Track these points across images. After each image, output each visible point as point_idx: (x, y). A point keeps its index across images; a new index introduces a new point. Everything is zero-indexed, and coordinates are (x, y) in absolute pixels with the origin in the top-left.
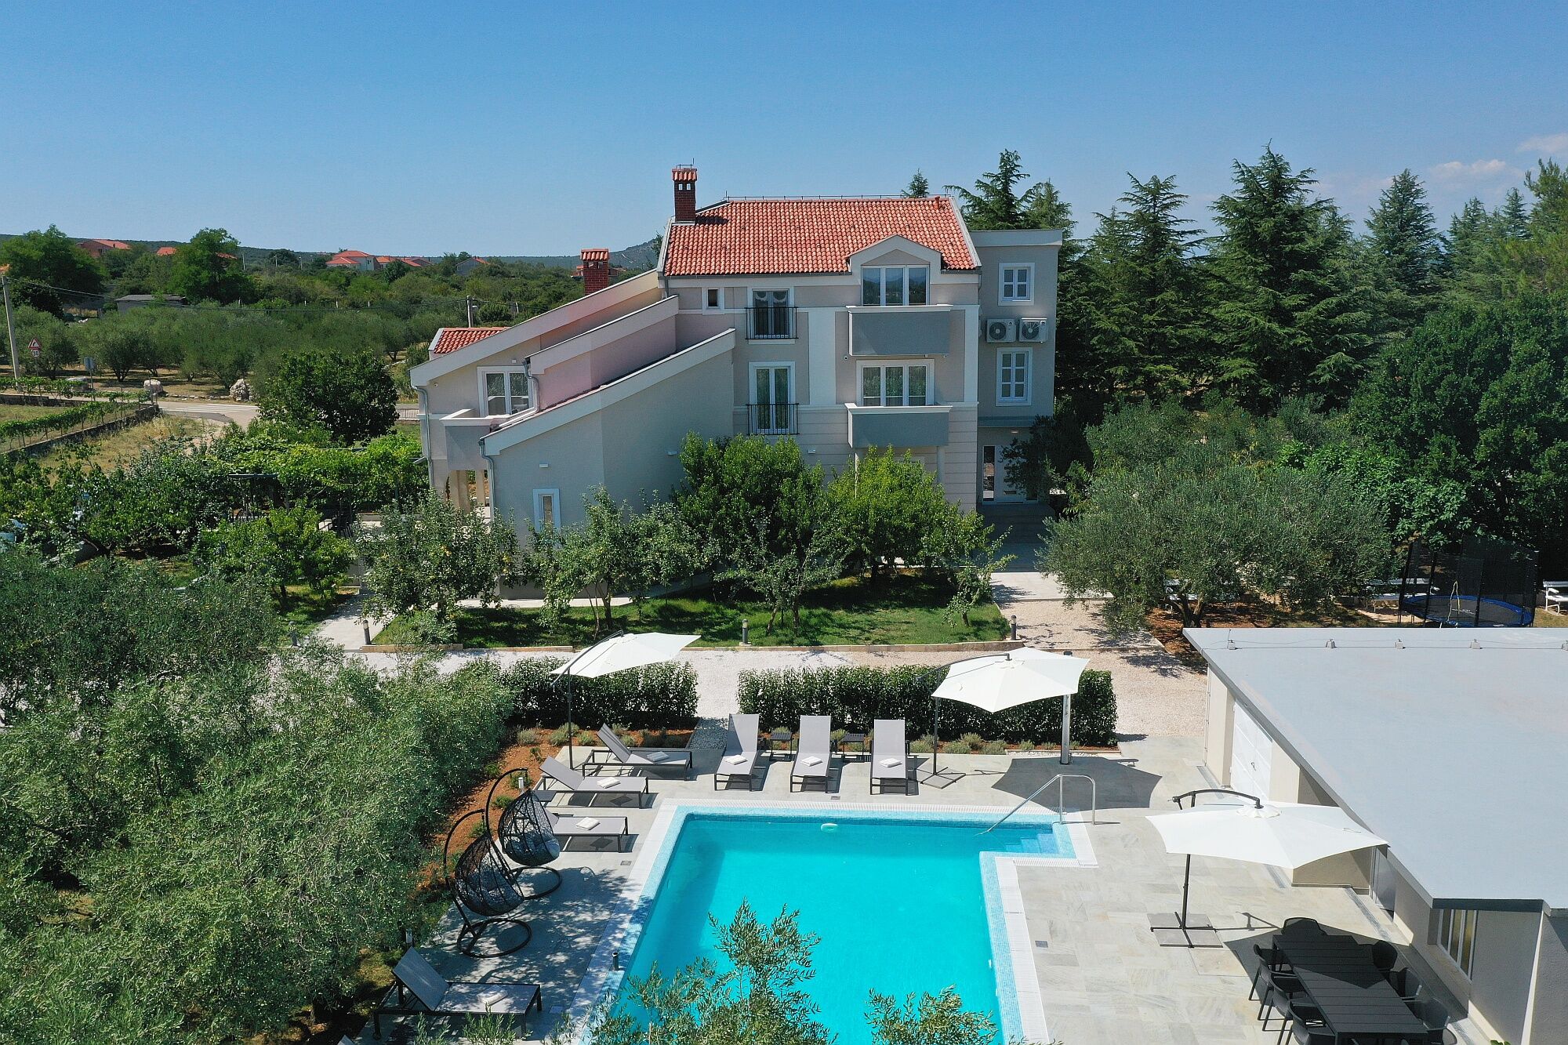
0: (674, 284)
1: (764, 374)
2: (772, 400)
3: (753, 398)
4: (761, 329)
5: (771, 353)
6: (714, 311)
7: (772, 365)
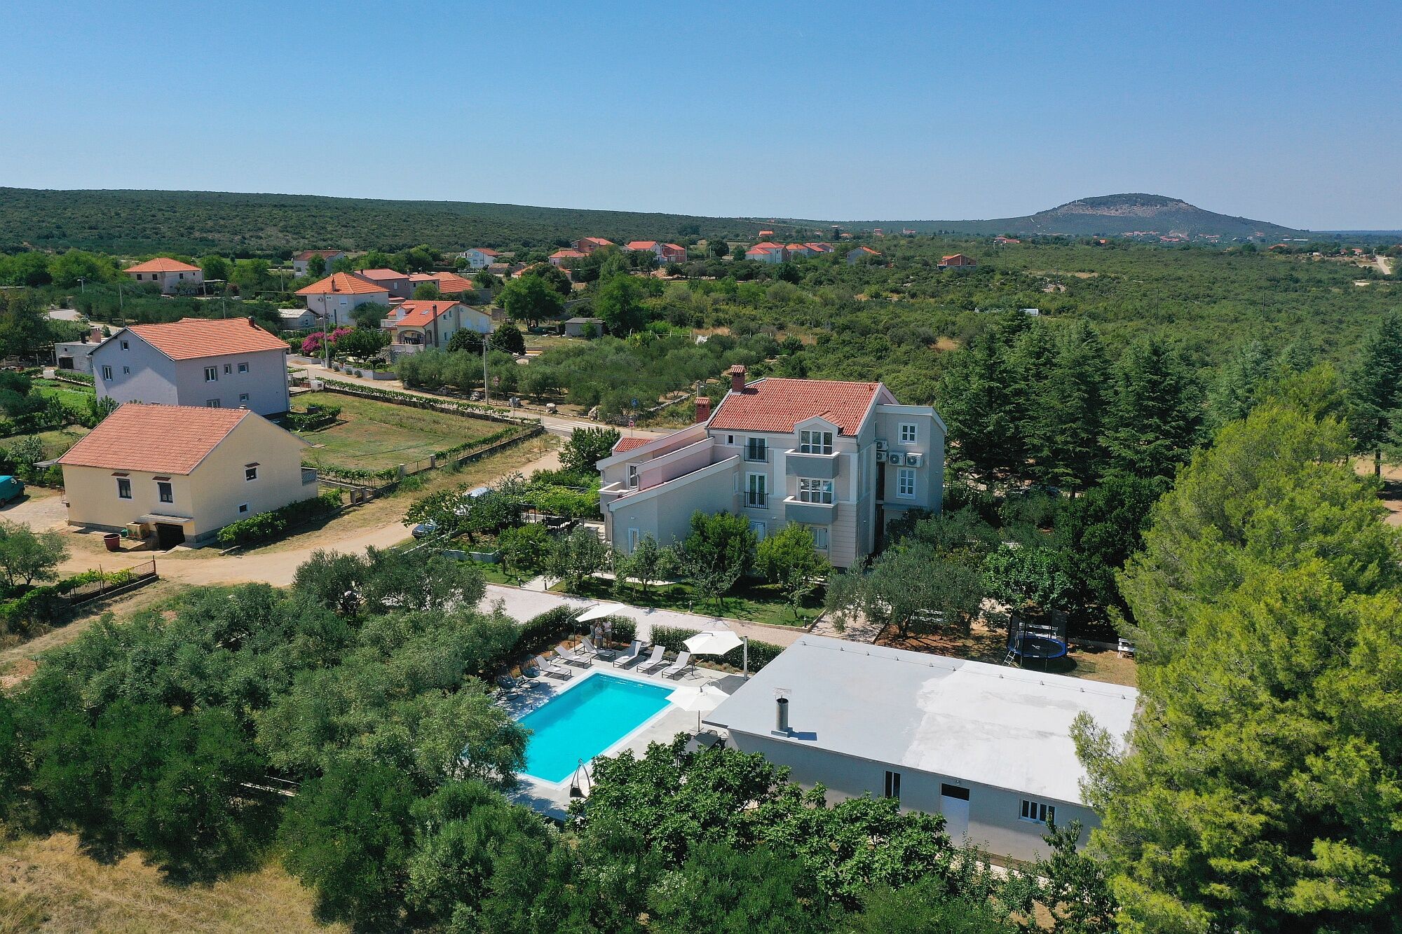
0: (712, 432)
1: (753, 478)
2: (757, 491)
3: (748, 489)
4: (752, 456)
5: (756, 468)
6: (730, 446)
7: (758, 474)
